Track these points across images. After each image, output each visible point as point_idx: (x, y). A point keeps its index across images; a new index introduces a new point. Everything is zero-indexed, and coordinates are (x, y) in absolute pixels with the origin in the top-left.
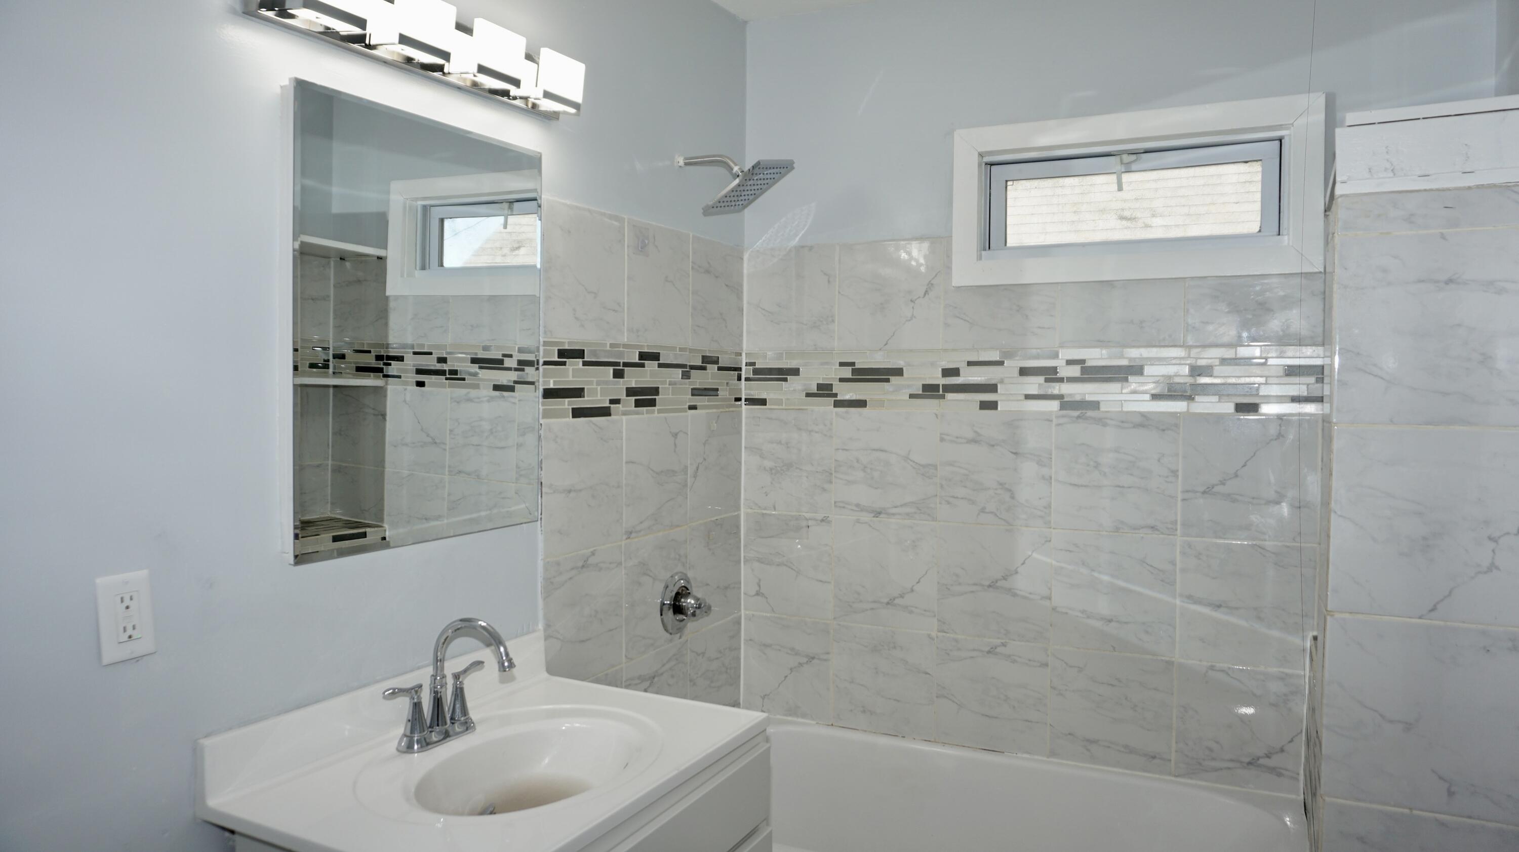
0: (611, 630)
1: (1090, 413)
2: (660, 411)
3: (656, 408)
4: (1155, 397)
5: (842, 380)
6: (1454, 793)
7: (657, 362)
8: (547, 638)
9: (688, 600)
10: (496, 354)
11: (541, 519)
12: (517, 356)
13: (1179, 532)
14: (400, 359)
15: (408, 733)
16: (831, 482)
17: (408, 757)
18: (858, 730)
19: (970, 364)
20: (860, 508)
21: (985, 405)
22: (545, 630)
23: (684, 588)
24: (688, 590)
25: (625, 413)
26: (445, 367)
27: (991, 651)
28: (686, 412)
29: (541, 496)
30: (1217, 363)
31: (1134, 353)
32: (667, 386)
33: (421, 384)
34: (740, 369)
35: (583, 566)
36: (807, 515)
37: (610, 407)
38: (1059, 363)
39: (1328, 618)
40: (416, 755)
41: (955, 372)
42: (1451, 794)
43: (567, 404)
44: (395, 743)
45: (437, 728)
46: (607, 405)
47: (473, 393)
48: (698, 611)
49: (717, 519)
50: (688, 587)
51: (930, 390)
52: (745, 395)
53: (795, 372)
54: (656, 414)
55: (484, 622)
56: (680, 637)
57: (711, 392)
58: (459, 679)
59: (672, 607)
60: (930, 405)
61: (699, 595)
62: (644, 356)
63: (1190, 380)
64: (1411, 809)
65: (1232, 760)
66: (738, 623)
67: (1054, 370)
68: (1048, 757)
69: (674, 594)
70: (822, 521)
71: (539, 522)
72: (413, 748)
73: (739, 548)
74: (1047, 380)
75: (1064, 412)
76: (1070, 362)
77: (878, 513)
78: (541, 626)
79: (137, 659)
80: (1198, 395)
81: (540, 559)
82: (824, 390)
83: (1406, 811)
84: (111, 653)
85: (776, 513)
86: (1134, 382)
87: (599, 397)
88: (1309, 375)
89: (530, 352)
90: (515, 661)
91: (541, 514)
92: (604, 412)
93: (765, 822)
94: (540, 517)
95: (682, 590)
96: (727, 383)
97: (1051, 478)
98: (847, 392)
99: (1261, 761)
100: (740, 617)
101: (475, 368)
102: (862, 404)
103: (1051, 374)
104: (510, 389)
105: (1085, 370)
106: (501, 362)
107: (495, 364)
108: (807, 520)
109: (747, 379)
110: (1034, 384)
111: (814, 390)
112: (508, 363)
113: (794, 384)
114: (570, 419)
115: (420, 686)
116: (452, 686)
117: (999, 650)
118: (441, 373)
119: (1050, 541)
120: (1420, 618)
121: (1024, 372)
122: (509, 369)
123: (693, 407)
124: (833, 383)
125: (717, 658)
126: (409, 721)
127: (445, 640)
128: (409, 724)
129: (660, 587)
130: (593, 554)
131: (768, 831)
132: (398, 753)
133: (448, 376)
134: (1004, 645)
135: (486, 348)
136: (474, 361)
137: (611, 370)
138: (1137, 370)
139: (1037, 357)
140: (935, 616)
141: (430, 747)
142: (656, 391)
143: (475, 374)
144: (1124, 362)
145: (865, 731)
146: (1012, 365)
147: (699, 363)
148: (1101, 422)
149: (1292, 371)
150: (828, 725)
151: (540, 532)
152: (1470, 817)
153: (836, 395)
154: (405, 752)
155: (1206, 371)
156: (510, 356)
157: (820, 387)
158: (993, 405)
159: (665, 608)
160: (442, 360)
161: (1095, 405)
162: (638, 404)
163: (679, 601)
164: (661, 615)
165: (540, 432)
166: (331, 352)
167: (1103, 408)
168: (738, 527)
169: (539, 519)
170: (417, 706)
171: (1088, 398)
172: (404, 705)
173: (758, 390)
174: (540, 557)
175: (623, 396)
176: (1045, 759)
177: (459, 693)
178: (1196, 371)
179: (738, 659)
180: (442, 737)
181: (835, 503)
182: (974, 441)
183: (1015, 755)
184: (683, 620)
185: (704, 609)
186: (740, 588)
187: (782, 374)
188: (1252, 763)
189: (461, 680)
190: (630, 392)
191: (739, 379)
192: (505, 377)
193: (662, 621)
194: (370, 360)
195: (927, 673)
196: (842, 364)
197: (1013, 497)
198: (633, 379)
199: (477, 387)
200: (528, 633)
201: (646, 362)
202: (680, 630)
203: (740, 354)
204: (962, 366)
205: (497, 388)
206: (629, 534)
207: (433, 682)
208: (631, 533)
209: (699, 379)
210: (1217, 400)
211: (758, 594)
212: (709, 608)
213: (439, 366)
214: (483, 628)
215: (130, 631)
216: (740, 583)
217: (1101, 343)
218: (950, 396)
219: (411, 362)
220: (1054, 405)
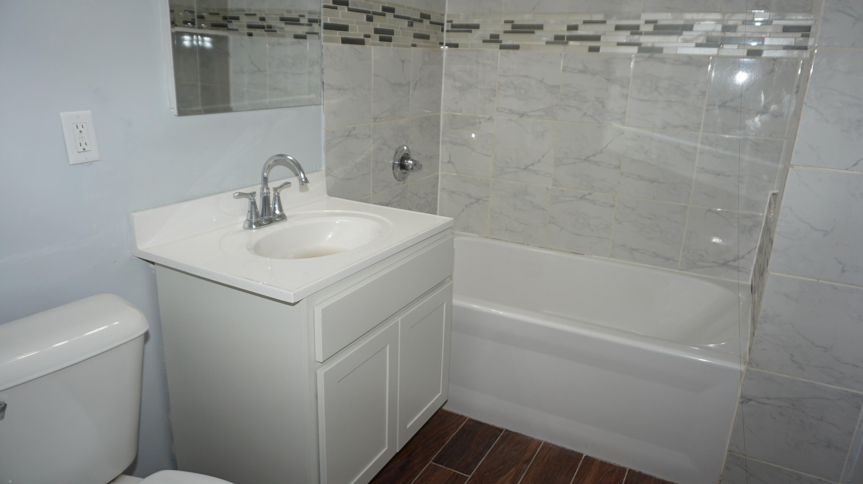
0: (364, 175)
1: (656, 55)
2: (394, 46)
3: (392, 43)
4: (698, 45)
5: (506, 32)
6: (845, 271)
7: (393, 14)
8: (327, 175)
9: (408, 161)
10: (295, 15)
11: (323, 104)
12: (308, 16)
13: (701, 129)
14: (237, 18)
15: (249, 219)
16: (495, 96)
17: (249, 231)
18: (502, 240)
19: (585, 22)
20: (512, 112)
21: (592, 49)
22: (326, 171)
23: (406, 155)
24: (409, 155)
25: (373, 44)
26: (265, 24)
27: (583, 198)
28: (410, 47)
29: (323, 90)
30: (741, 23)
31: (689, 16)
32: (399, 30)
33: (250, 35)
34: (443, 24)
35: (348, 136)
36: (480, 116)
37: (364, 39)
38: (641, 22)
39: (790, 169)
40: (254, 230)
41: (574, 28)
42: (843, 271)
43: (339, 35)
44: (242, 225)
45: (265, 217)
46: (362, 37)
47: (282, 40)
48: (414, 167)
49: (427, 116)
50: (409, 154)
51: (559, 39)
52: (446, 41)
53: (477, 27)
54: (392, 47)
55: (291, 157)
56: (404, 183)
57: (426, 37)
58: (277, 190)
59: (399, 165)
60: (559, 49)
61: (415, 159)
62: (385, 9)
63: (722, 35)
64: (818, 279)
65: (713, 262)
66: (437, 178)
67: (637, 27)
68: (609, 258)
69: (400, 157)
70: (489, 119)
71: (322, 105)
72: (252, 227)
73: (439, 135)
74: (632, 34)
75: (641, 54)
76: (647, 22)
77: (522, 115)
78: (323, 168)
79: (90, 163)
80: (726, 44)
81: (323, 128)
82: (494, 38)
83: (816, 280)
84: (74, 158)
85: (462, 114)
86: (687, 34)
87: (358, 32)
88: (798, 32)
89: (315, 13)
90: (309, 179)
91: (323, 101)
92: (361, 42)
93: (449, 278)
94: (322, 103)
95: (405, 156)
96: (435, 33)
97: (628, 95)
98: (508, 40)
99: (730, 263)
100: (438, 175)
101: (282, 24)
102: (516, 47)
103: (635, 30)
104: (304, 37)
105: (655, 28)
106: (298, 20)
107: (294, 22)
108: (480, 118)
109: (448, 31)
110: (624, 36)
111: (488, 38)
112: (303, 21)
113: (476, 36)
114: (340, 45)
115: (255, 193)
116: (273, 195)
117: (587, 197)
118: (262, 27)
119: (623, 133)
120: (846, 169)
121: (618, 28)
122: (303, 25)
123: (414, 45)
124: (500, 34)
125: (424, 198)
126: (249, 212)
127: (268, 167)
128: (249, 213)
129: (393, 153)
130: (354, 128)
131: (450, 283)
132: (243, 229)
133: (266, 29)
134: (590, 194)
135: (289, 12)
136: (282, 19)
137: (365, 16)
138: (689, 27)
139: (628, 18)
140: (551, 176)
141: (261, 227)
142: (392, 32)
143: (282, 28)
144: (681, 22)
145: (507, 241)
146: (612, 23)
147: (418, 17)
148: (663, 61)
149: (787, 29)
150: (486, 237)
151: (322, 112)
152: (851, 284)
153: (501, 42)
154: (247, 229)
155: (733, 28)
156: (303, 16)
157: (492, 36)
158: (596, 49)
159: (396, 166)
160: (263, 19)
161: (660, 50)
162: (382, 39)
163: (404, 162)
164: (393, 169)
165: (322, 50)
166: (196, 14)
167: (665, 51)
168: (439, 122)
169: (322, 104)
170: (254, 204)
171: (657, 45)
172: (245, 202)
173: (454, 38)
174: (323, 127)
175: (372, 33)
176: (607, 258)
177: (278, 199)
178: (726, 28)
179: (436, 199)
180: (269, 222)
181: (497, 108)
182: (583, 71)
183: (590, 256)
184: (405, 173)
185: (418, 166)
186: (438, 158)
187: (469, 28)
188: (725, 264)
189: (278, 191)
190: (377, 31)
191: (443, 30)
192: (301, 30)
193: (394, 173)
194: (219, 20)
195: (544, 209)
196: (506, 22)
197: (603, 107)
198: (379, 23)
199: (283, 36)
200: (316, 171)
201: (386, 13)
202: (404, 179)
203: (443, 15)
204: (580, 23)
205: (297, 37)
206: (375, 119)
207: (262, 191)
208: (376, 119)
209: (419, 28)
210: (737, 48)
211: (449, 162)
212: (421, 166)
213: (260, 23)
214: (291, 160)
215: (84, 146)
216: (439, 156)
217: (668, 9)
218: (571, 43)
219: (245, 20)
220: (634, 50)
